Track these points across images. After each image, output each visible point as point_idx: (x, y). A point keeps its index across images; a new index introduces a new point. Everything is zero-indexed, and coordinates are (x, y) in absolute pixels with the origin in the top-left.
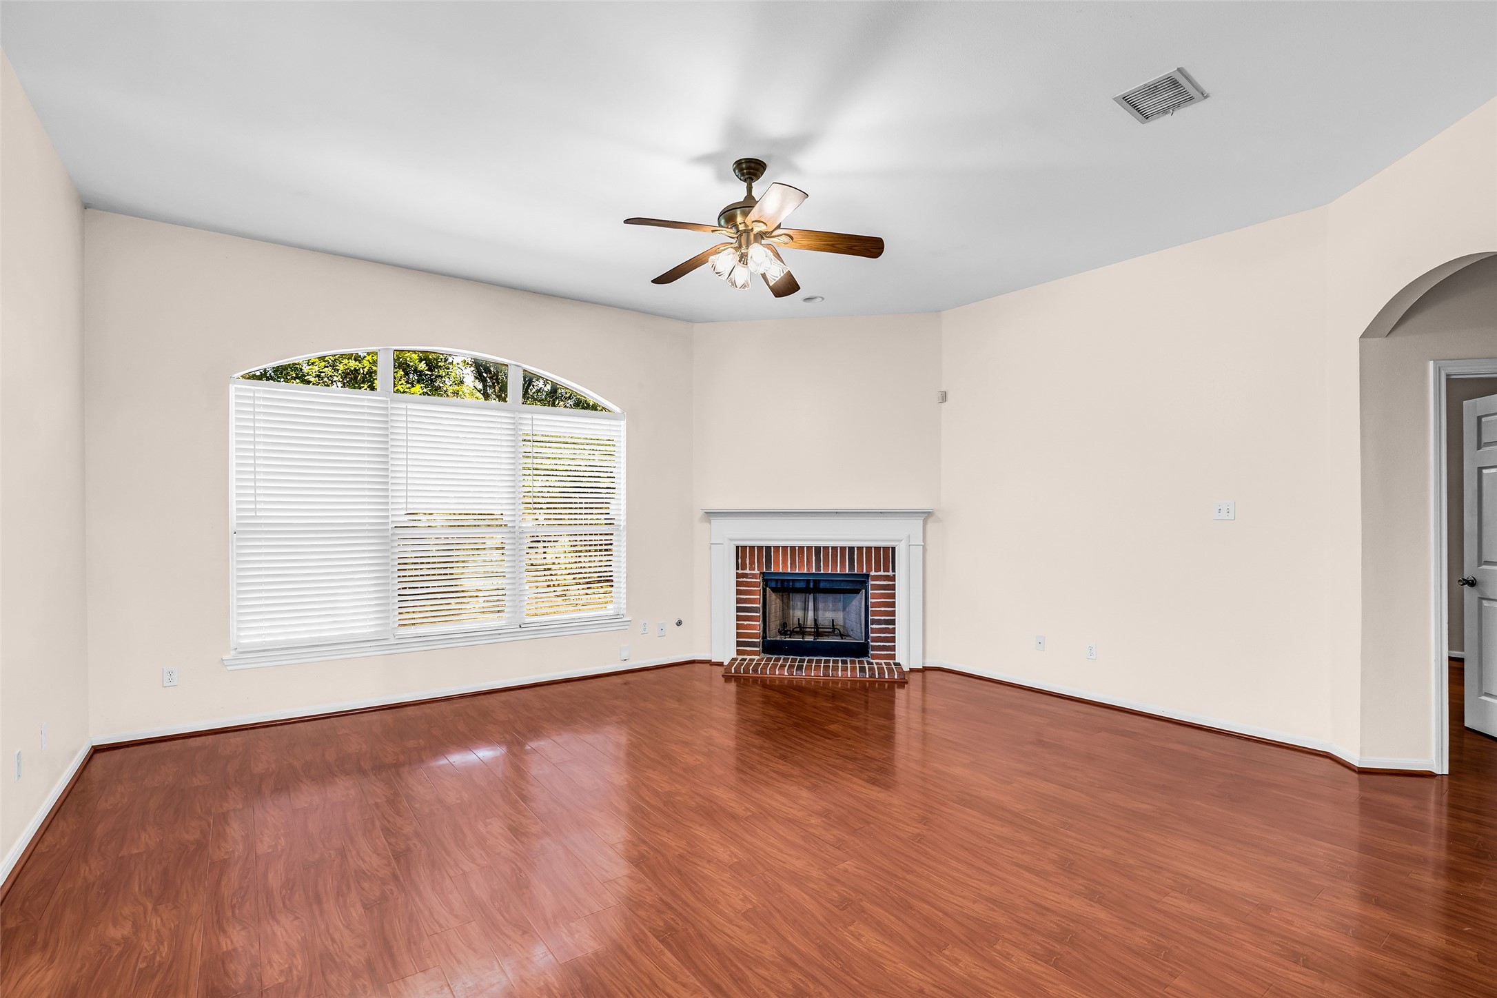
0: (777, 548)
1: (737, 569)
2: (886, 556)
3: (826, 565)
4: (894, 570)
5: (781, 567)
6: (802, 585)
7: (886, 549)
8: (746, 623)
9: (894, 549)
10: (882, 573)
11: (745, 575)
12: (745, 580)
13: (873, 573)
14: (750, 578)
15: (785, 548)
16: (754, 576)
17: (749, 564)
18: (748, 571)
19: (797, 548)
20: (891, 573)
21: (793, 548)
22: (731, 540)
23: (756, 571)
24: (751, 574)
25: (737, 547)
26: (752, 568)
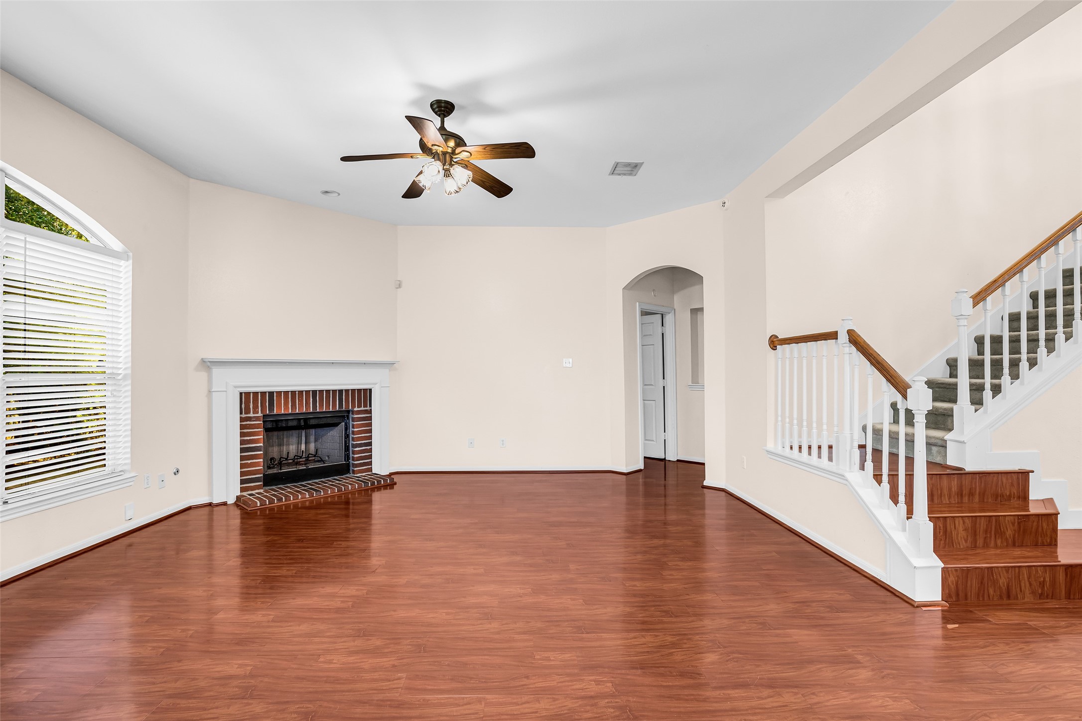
0: (279, 393)
1: (241, 413)
2: (364, 396)
3: (321, 405)
4: (370, 406)
5: (282, 409)
6: (295, 423)
7: (365, 390)
8: (249, 462)
9: (370, 390)
10: (362, 408)
11: (249, 419)
12: (248, 423)
13: (356, 409)
14: (254, 421)
15: (286, 393)
16: (257, 419)
17: (253, 408)
18: (251, 415)
19: (297, 392)
20: (368, 408)
21: (293, 393)
22: (235, 387)
23: (260, 414)
24: (254, 417)
25: (241, 394)
26: (255, 412)
